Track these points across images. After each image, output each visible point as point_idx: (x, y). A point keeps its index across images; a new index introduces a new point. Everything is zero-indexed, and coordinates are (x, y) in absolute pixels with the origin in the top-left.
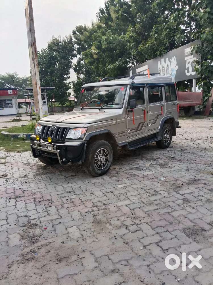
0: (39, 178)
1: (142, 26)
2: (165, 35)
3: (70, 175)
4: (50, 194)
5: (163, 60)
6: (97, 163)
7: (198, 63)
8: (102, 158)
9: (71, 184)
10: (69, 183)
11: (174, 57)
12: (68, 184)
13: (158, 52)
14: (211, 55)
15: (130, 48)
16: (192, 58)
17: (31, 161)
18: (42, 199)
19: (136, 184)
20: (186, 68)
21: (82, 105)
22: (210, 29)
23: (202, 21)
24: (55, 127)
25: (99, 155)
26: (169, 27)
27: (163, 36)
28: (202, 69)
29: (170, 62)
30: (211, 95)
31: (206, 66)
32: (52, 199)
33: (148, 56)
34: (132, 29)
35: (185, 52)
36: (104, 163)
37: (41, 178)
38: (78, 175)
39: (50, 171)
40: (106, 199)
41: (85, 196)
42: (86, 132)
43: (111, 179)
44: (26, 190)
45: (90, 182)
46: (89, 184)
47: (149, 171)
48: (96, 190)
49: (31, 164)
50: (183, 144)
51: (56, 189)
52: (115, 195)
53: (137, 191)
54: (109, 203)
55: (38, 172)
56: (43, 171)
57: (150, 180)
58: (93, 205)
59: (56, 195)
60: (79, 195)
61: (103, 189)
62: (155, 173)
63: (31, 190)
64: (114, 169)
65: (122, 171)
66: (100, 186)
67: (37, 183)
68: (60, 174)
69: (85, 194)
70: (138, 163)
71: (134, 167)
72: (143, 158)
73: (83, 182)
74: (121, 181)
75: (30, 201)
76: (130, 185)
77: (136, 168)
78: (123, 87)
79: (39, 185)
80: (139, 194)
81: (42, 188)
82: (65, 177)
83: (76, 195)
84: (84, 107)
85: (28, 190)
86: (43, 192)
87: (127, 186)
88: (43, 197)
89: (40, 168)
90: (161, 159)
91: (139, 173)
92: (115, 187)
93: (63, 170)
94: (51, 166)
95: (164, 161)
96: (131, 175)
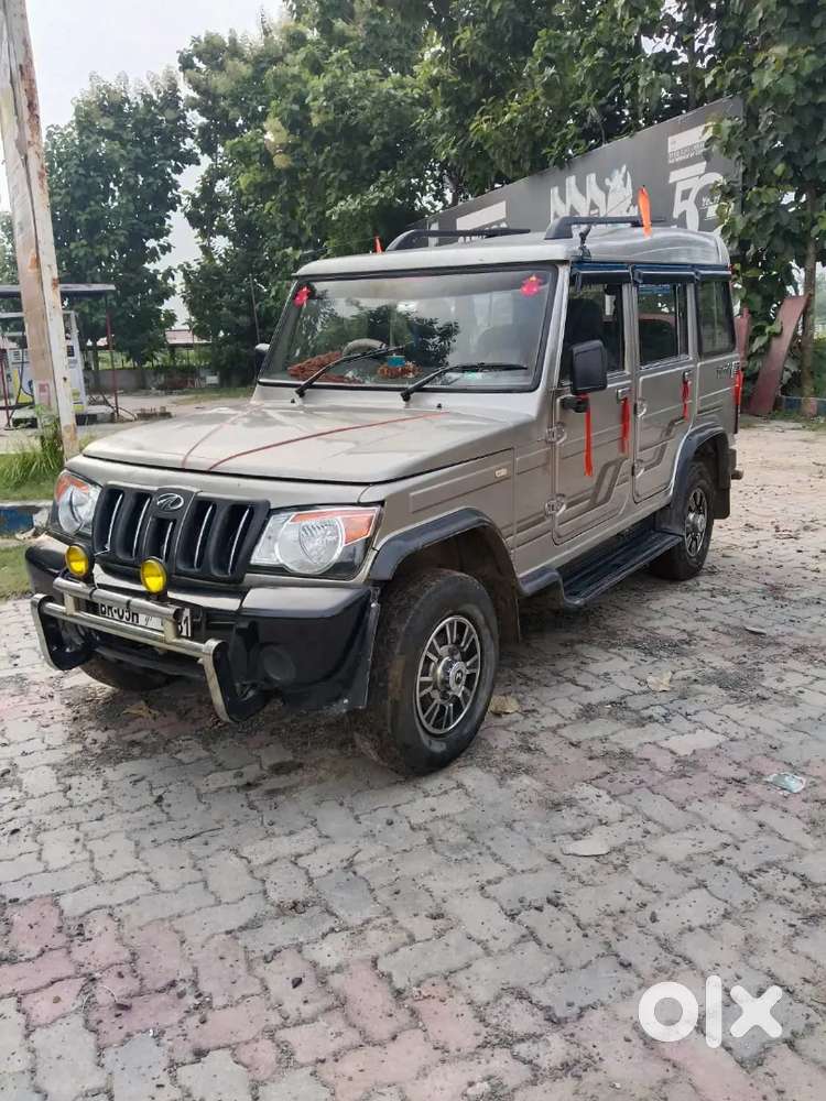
0: (87, 786)
1: (485, 37)
2: (591, 71)
3: (268, 761)
4: (177, 924)
5: (571, 181)
6: (426, 701)
7: (728, 194)
8: (452, 673)
9: (291, 833)
10: (276, 829)
11: (620, 170)
12: (269, 835)
13: (550, 147)
14: (787, 165)
15: (431, 130)
16: (700, 176)
17: (33, 666)
18: (131, 984)
19: (667, 830)
20: (676, 215)
21: (303, 369)
22: (790, 50)
23: (758, 12)
24: (178, 501)
25: (436, 654)
26: (605, 40)
27: (578, 75)
28: (750, 220)
29: (606, 190)
30: (778, 330)
31: (764, 209)
32: (195, 970)
33: (511, 166)
34: (440, 51)
35: (670, 151)
36: (460, 695)
37: (103, 789)
38: (312, 766)
39: (146, 737)
40: (546, 969)
41: (405, 944)
42: (374, 534)
43: (509, 787)
44: (16, 900)
45: (395, 818)
46: (399, 837)
47: (692, 727)
48: (458, 890)
49: (35, 684)
50: (754, 552)
51: (206, 886)
52: (590, 932)
53: (702, 885)
54: (582, 1009)
55: (80, 742)
56: (106, 734)
57: (733, 795)
58: (484, 1031)
59: (216, 938)
60: (361, 932)
61: (498, 880)
62: (734, 743)
63: (55, 899)
64: (498, 715)
65: (544, 729)
66: (468, 855)
67: (81, 836)
68: (204, 754)
69: (401, 928)
70: (606, 674)
71: (594, 697)
72: (611, 640)
73: (357, 818)
74: (570, 803)
75: (57, 1000)
76: (637, 835)
77: (611, 703)
78: (533, 278)
79: (94, 850)
80: (726, 915)
81: (118, 880)
82: (242, 781)
83: (344, 934)
84: (315, 383)
85: (31, 900)
86: (128, 916)
87: (627, 849)
88: (134, 961)
89: (85, 710)
90: (705, 643)
91: (644, 740)
92: (559, 857)
93: (216, 727)
94: (148, 702)
95: (726, 659)
96: (606, 755)
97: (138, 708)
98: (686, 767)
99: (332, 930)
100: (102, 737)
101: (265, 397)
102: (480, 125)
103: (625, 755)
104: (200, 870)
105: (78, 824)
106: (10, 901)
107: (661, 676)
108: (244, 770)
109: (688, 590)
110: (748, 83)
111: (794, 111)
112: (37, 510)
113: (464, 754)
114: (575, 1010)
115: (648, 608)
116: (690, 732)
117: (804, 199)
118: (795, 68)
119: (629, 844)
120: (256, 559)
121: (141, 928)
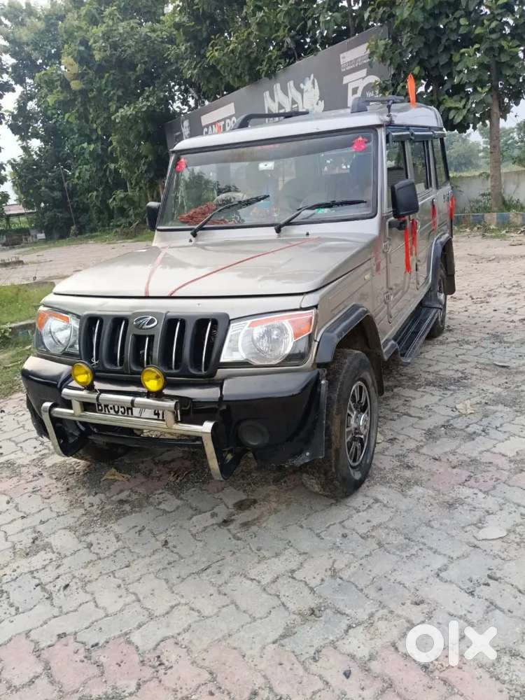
2: (287, 13)
3: (230, 502)
4: (232, 642)
5: (277, 87)
6: (349, 444)
7: (384, 88)
8: (361, 422)
9: (277, 555)
10: (265, 553)
11: (309, 77)
12: (262, 559)
13: (261, 65)
14: (421, 68)
15: (179, 58)
16: (363, 78)
20: (349, 105)
21: (191, 218)
24: (152, 320)
27: (278, 16)
29: (301, 91)
32: (265, 677)
33: (236, 79)
34: (178, 6)
35: (342, 63)
36: (362, 436)
37: (118, 541)
38: (264, 500)
39: (130, 496)
40: (518, 629)
41: (408, 628)
43: (410, 496)
44: (97, 644)
45: (347, 531)
46: (356, 545)
47: (506, 436)
48: (422, 580)
49: (23, 466)
50: (466, 313)
51: (237, 607)
55: (80, 507)
56: (97, 497)
58: (504, 687)
59: (268, 648)
60: (372, 624)
61: (445, 568)
63: (127, 638)
65: (410, 451)
66: (413, 551)
67: (120, 582)
68: (179, 502)
69: (399, 616)
70: (427, 406)
71: (429, 423)
72: (414, 382)
73: (318, 535)
74: (460, 502)
76: (517, 518)
77: (443, 426)
78: (360, 139)
79: (137, 592)
81: (167, 613)
82: (220, 519)
83: (360, 629)
84: (205, 226)
85: (108, 642)
86: (191, 642)
87: (518, 529)
88: (214, 679)
89: (72, 481)
90: (474, 377)
91: (480, 450)
92: (477, 543)
93: (178, 481)
94: (117, 469)
95: (496, 386)
96: (461, 465)
97: (111, 474)
98: (519, 465)
99: (350, 627)
100: (96, 500)
101: (164, 240)
102: (213, 54)
103: (475, 462)
104: (225, 594)
105: (113, 572)
106: (93, 646)
107: (465, 402)
108: (215, 510)
109: (442, 343)
110: (392, 16)
111: (423, 32)
115: (424, 358)
116: (506, 440)
117: (431, 88)
118: (422, 5)
119: (517, 525)
120: (225, 358)
121: (206, 651)
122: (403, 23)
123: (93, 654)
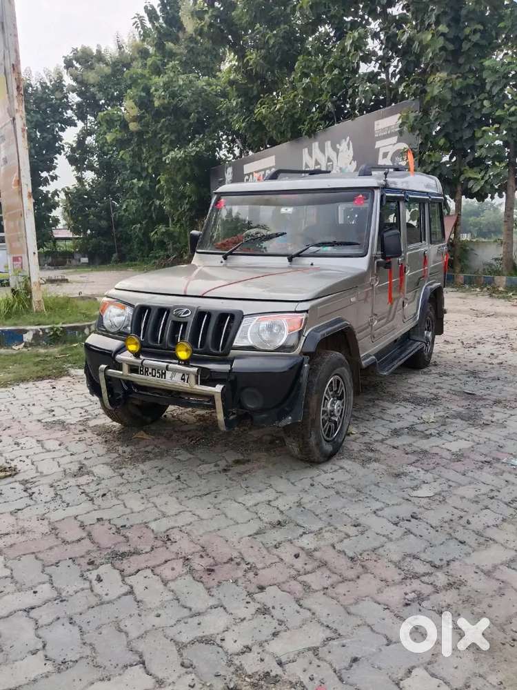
0: (133, 473)
1: (264, 58)
2: (331, 81)
3: (230, 459)
4: (220, 533)
5: (316, 145)
6: (324, 421)
8: (336, 406)
9: (261, 491)
10: (251, 490)
11: (346, 140)
12: (249, 493)
13: (304, 125)
14: (446, 139)
15: (229, 110)
16: (394, 144)
18: (209, 560)
19: (460, 485)
21: (225, 245)
22: (448, 75)
23: (429, 53)
24: (187, 312)
25: (328, 395)
26: (339, 63)
27: (322, 83)
29: (337, 151)
31: (433, 165)
33: (279, 135)
34: (235, 65)
35: (375, 129)
36: (337, 420)
37: (143, 474)
38: (256, 460)
39: (153, 449)
40: (423, 546)
41: (345, 538)
42: (304, 328)
43: (368, 468)
44: (125, 526)
45: (314, 483)
46: (319, 491)
47: (455, 439)
48: (362, 514)
49: (71, 424)
50: (454, 354)
51: (226, 516)
52: (439, 529)
53: (487, 508)
54: (448, 562)
55: (115, 452)
57: (487, 468)
58: (403, 573)
59: (244, 539)
60: (320, 533)
61: (381, 509)
62: (479, 446)
63: (146, 525)
64: (348, 435)
65: (377, 441)
66: (361, 499)
67: (143, 496)
68: (191, 456)
69: (340, 531)
70: (399, 414)
71: (398, 425)
72: (394, 398)
73: (293, 483)
74: (405, 474)
75: (173, 569)
76: (445, 487)
77: (407, 428)
78: (361, 196)
79: (155, 502)
80: (504, 520)
81: (176, 515)
82: (221, 468)
83: (312, 535)
84: (234, 252)
85: (132, 526)
86: (191, 531)
87: (443, 494)
88: (205, 550)
89: (109, 436)
90: (444, 399)
91: (431, 445)
92: (410, 499)
93: (192, 443)
94: (145, 431)
95: (459, 407)
96: (414, 452)
97: (141, 434)
98: (459, 457)
99: (304, 533)
100: (128, 450)
101: (202, 260)
102: (261, 110)
103: (425, 452)
104: (219, 509)
105: (138, 491)
106: (121, 527)
107: (430, 414)
108: (218, 463)
109: (426, 373)
110: (424, 92)
111: (450, 109)
112: (26, 331)
113: (337, 454)
114: (444, 562)
115: (407, 383)
116: (454, 441)
117: (454, 159)
118: (451, 85)
119: (443, 491)
120: (237, 343)
121: (201, 536)
122: (433, 98)
123: (122, 531)
